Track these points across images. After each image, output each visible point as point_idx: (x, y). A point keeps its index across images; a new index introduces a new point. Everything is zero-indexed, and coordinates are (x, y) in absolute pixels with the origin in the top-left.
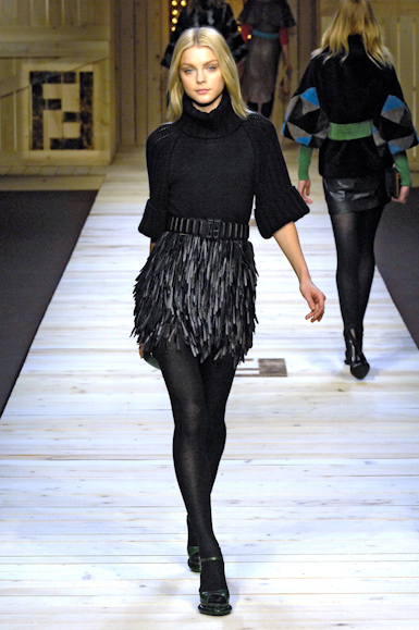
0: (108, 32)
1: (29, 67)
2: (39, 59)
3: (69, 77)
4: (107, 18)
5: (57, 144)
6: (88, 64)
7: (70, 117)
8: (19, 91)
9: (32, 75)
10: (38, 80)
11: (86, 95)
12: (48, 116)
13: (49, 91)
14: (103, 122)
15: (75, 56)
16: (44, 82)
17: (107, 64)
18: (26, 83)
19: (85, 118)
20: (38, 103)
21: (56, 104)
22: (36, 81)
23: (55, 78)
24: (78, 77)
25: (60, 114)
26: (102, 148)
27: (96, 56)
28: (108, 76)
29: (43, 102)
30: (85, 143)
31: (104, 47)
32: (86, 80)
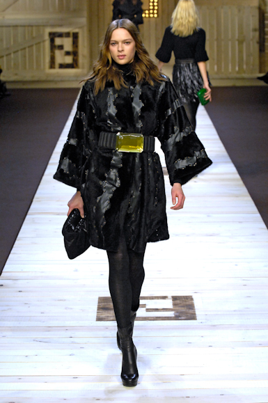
0: (85, 13)
1: (48, 30)
2: (53, 26)
3: (68, 35)
4: (85, 7)
5: (62, 66)
6: (76, 28)
7: (68, 53)
8: (44, 41)
9: (50, 34)
10: (53, 36)
11: (75, 43)
12: (58, 53)
13: (58, 41)
14: (84, 56)
15: (70, 24)
16: (55, 37)
17: (86, 29)
18: (47, 37)
19: (75, 54)
20: (53, 47)
21: (61, 47)
22: (51, 36)
23: (60, 35)
24: (71, 35)
25: (63, 52)
26: (83, 68)
27: (80, 24)
28: (86, 34)
29: (55, 46)
30: (75, 65)
31: (84, 20)
32: (75, 36)
